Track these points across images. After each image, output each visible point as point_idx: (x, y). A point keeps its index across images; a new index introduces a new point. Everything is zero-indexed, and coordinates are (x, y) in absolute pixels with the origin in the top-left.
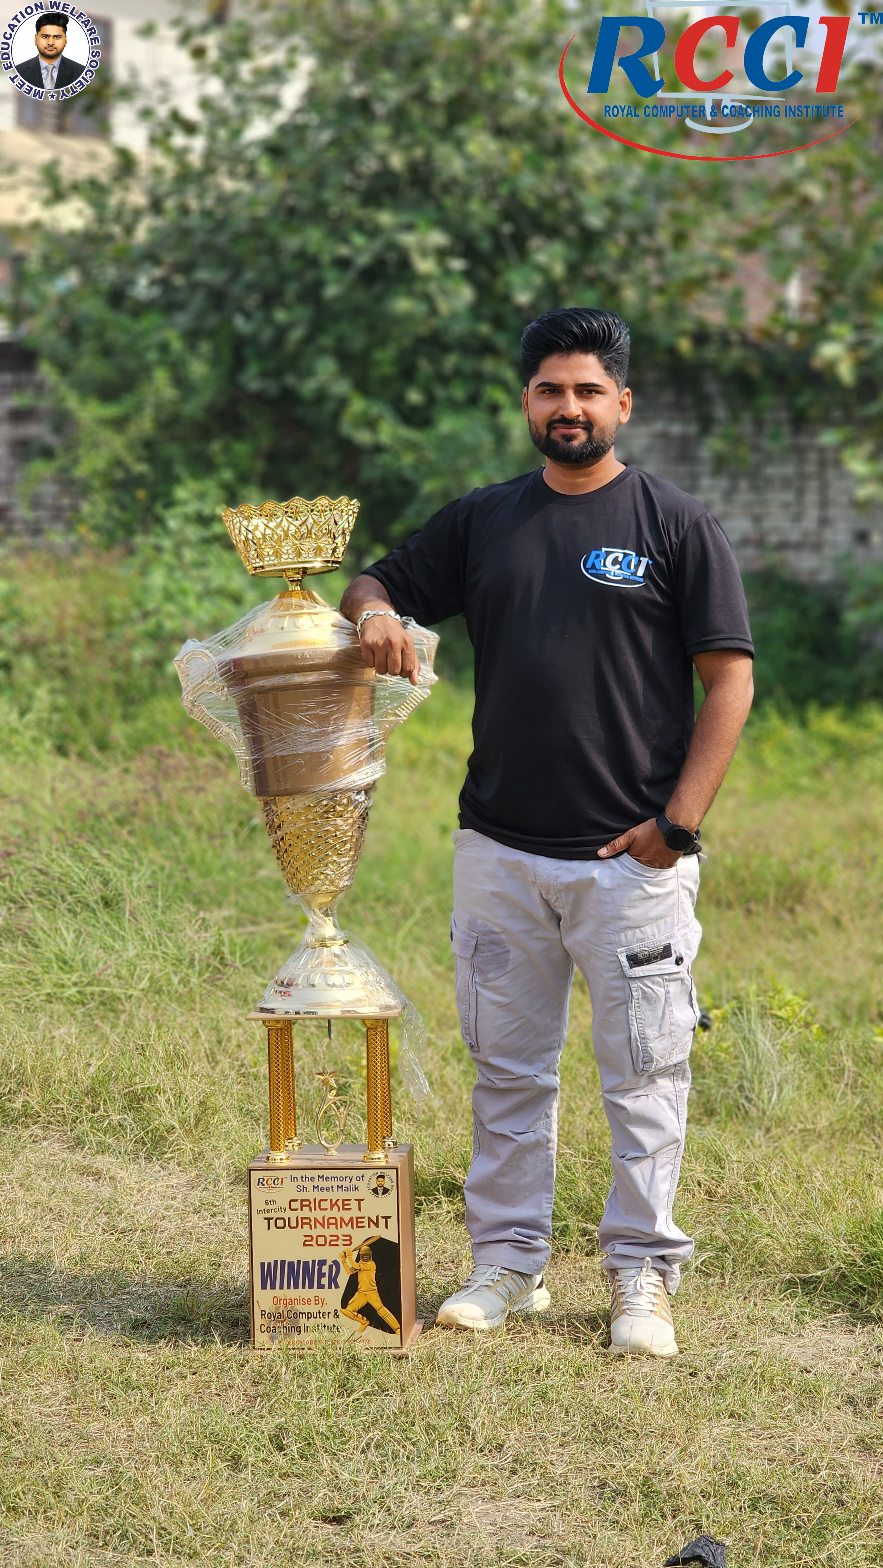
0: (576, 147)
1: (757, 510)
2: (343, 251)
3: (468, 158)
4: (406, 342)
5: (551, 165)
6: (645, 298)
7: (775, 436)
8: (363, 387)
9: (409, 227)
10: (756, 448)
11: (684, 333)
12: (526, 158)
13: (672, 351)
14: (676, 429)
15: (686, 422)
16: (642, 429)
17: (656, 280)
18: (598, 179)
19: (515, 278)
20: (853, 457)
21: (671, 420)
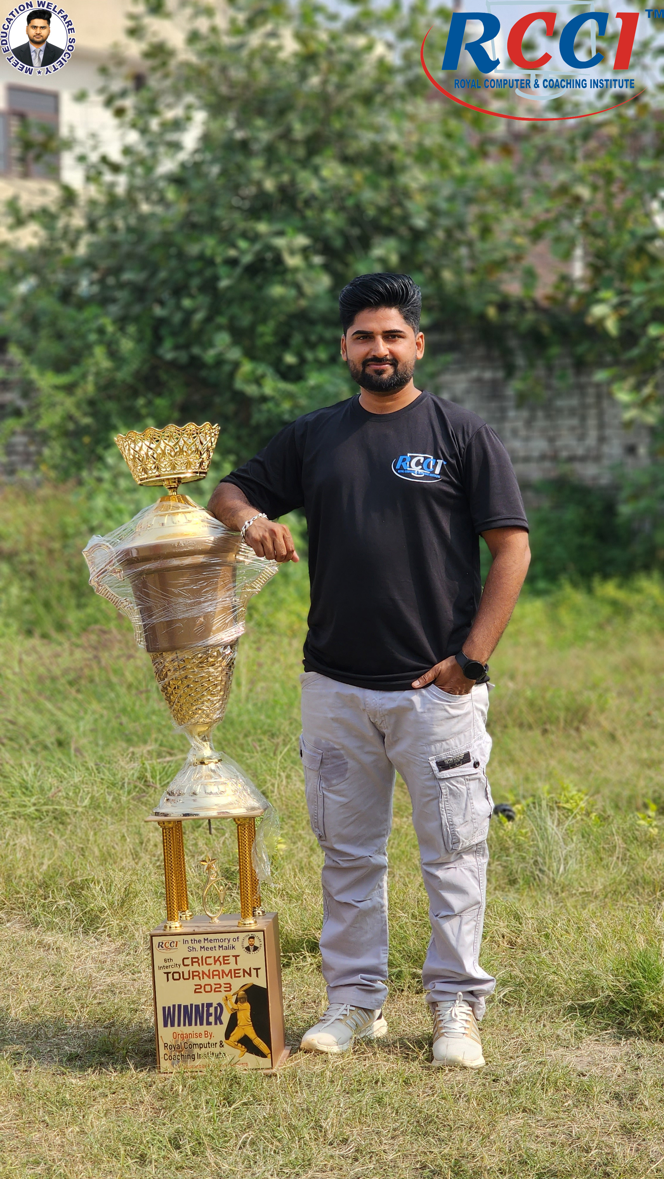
0: (404, 169)
1: (551, 433)
2: (232, 253)
3: (323, 180)
4: (282, 318)
5: (385, 183)
7: (562, 377)
8: (251, 354)
9: (281, 233)
10: (548, 387)
11: (490, 303)
12: (367, 178)
13: (482, 317)
14: (488, 375)
15: (495, 369)
16: (462, 376)
17: (468, 264)
18: (421, 191)
19: (361, 267)
20: (620, 390)
21: (483, 369)
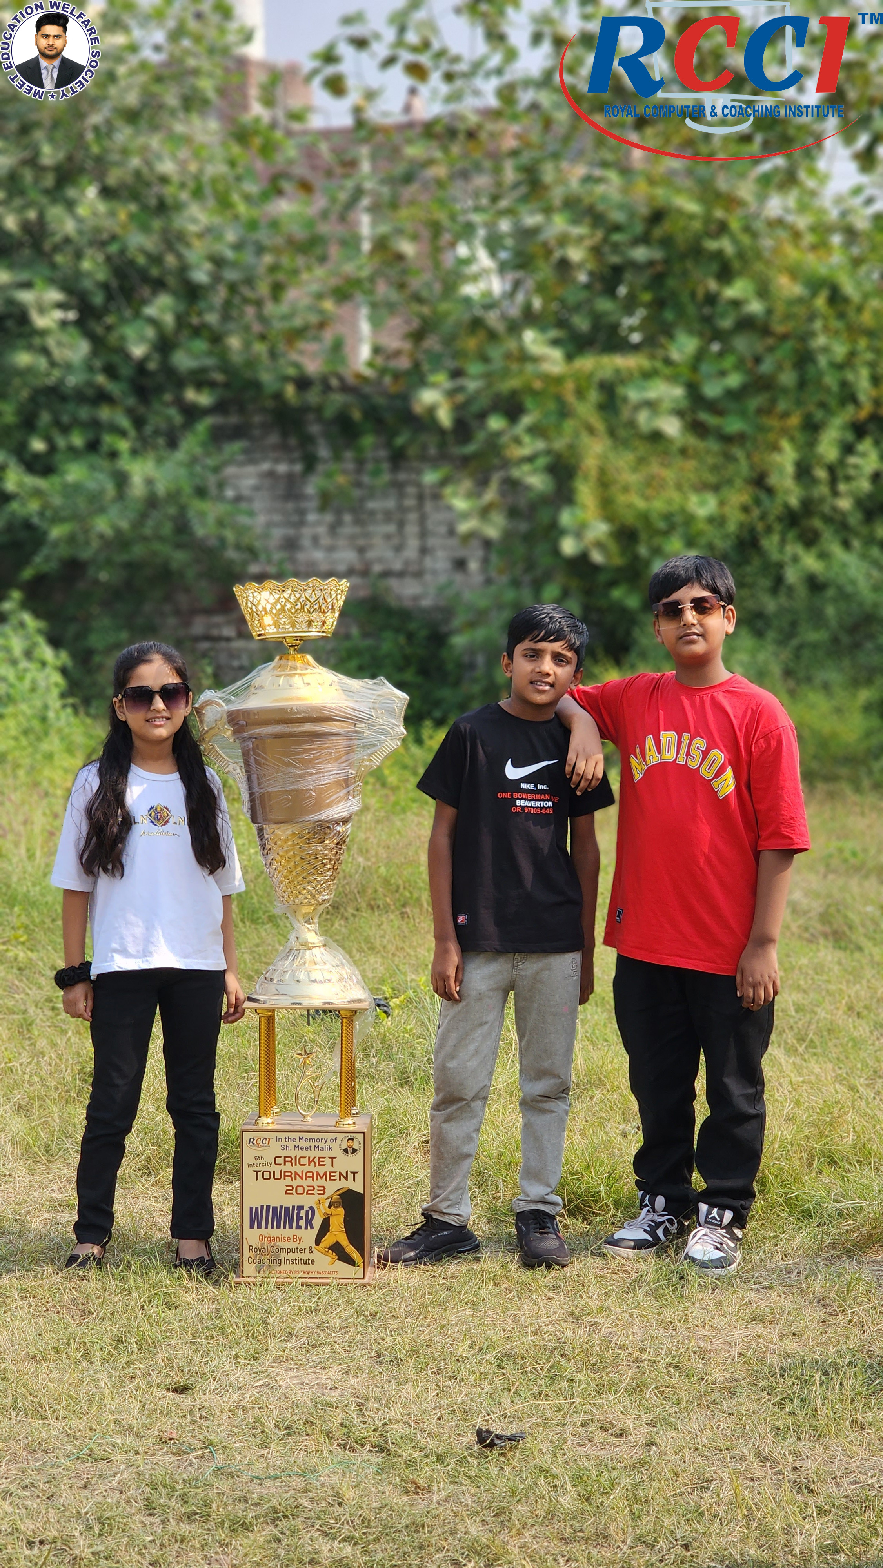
0: (179, 207)
1: (361, 542)
3: (79, 219)
4: (26, 393)
5: (157, 224)
6: (247, 345)
7: (376, 473)
9: (26, 285)
10: (358, 485)
11: (286, 379)
12: (132, 217)
13: (278, 396)
14: (282, 468)
15: (292, 461)
16: (251, 469)
17: (257, 328)
18: (200, 236)
19: (130, 331)
20: (455, 494)
21: (277, 461)
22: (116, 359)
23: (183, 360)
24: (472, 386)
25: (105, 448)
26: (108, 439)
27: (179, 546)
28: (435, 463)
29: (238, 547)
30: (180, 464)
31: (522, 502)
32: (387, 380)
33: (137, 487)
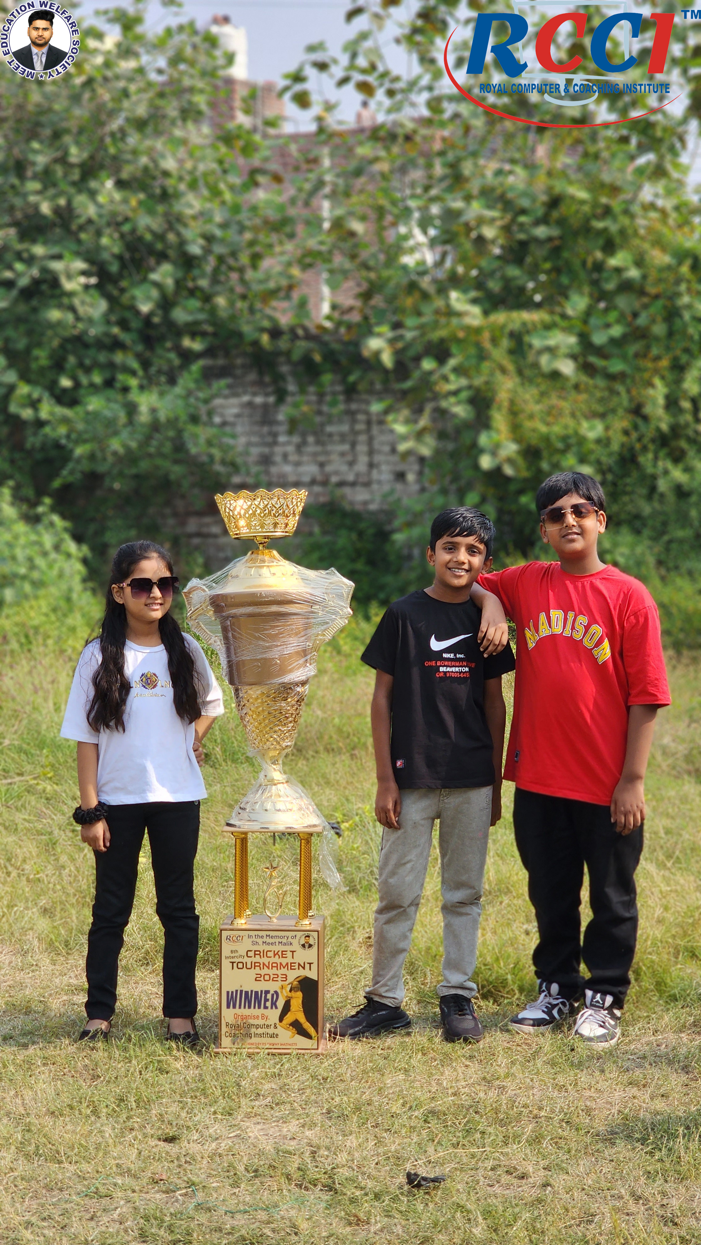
0: (177, 195)
1: (321, 458)
2: (8, 275)
3: (100, 206)
4: (57, 342)
5: (160, 209)
6: (232, 304)
7: (334, 404)
8: (26, 377)
9: (57, 257)
10: (319, 413)
11: (263, 330)
12: (140, 203)
13: (256, 343)
14: (259, 400)
15: (267, 395)
16: (234, 401)
17: (239, 289)
18: (194, 218)
19: (138, 293)
20: (395, 421)
21: (255, 394)
22: (128, 315)
23: (180, 315)
24: (409, 335)
25: (118, 385)
26: (121, 377)
27: (176, 462)
28: (380, 396)
29: (223, 462)
30: (178, 397)
31: (450, 427)
32: (343, 330)
33: (144, 416)
